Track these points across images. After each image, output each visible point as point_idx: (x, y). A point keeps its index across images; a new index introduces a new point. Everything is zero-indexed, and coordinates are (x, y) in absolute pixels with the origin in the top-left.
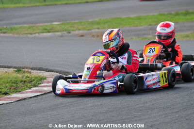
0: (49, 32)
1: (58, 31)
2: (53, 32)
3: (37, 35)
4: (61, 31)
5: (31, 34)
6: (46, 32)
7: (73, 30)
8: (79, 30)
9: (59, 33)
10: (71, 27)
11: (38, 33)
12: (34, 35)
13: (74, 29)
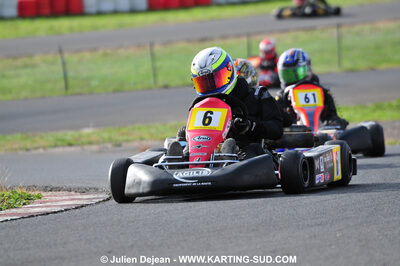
0: (70, 145)
1: (90, 143)
2: (78, 145)
3: (41, 151)
4: (98, 143)
5: (28, 150)
6: (63, 146)
7: (128, 141)
8: (142, 139)
9: (94, 148)
10: (123, 134)
11: (44, 148)
12: (34, 152)
13: (131, 138)
